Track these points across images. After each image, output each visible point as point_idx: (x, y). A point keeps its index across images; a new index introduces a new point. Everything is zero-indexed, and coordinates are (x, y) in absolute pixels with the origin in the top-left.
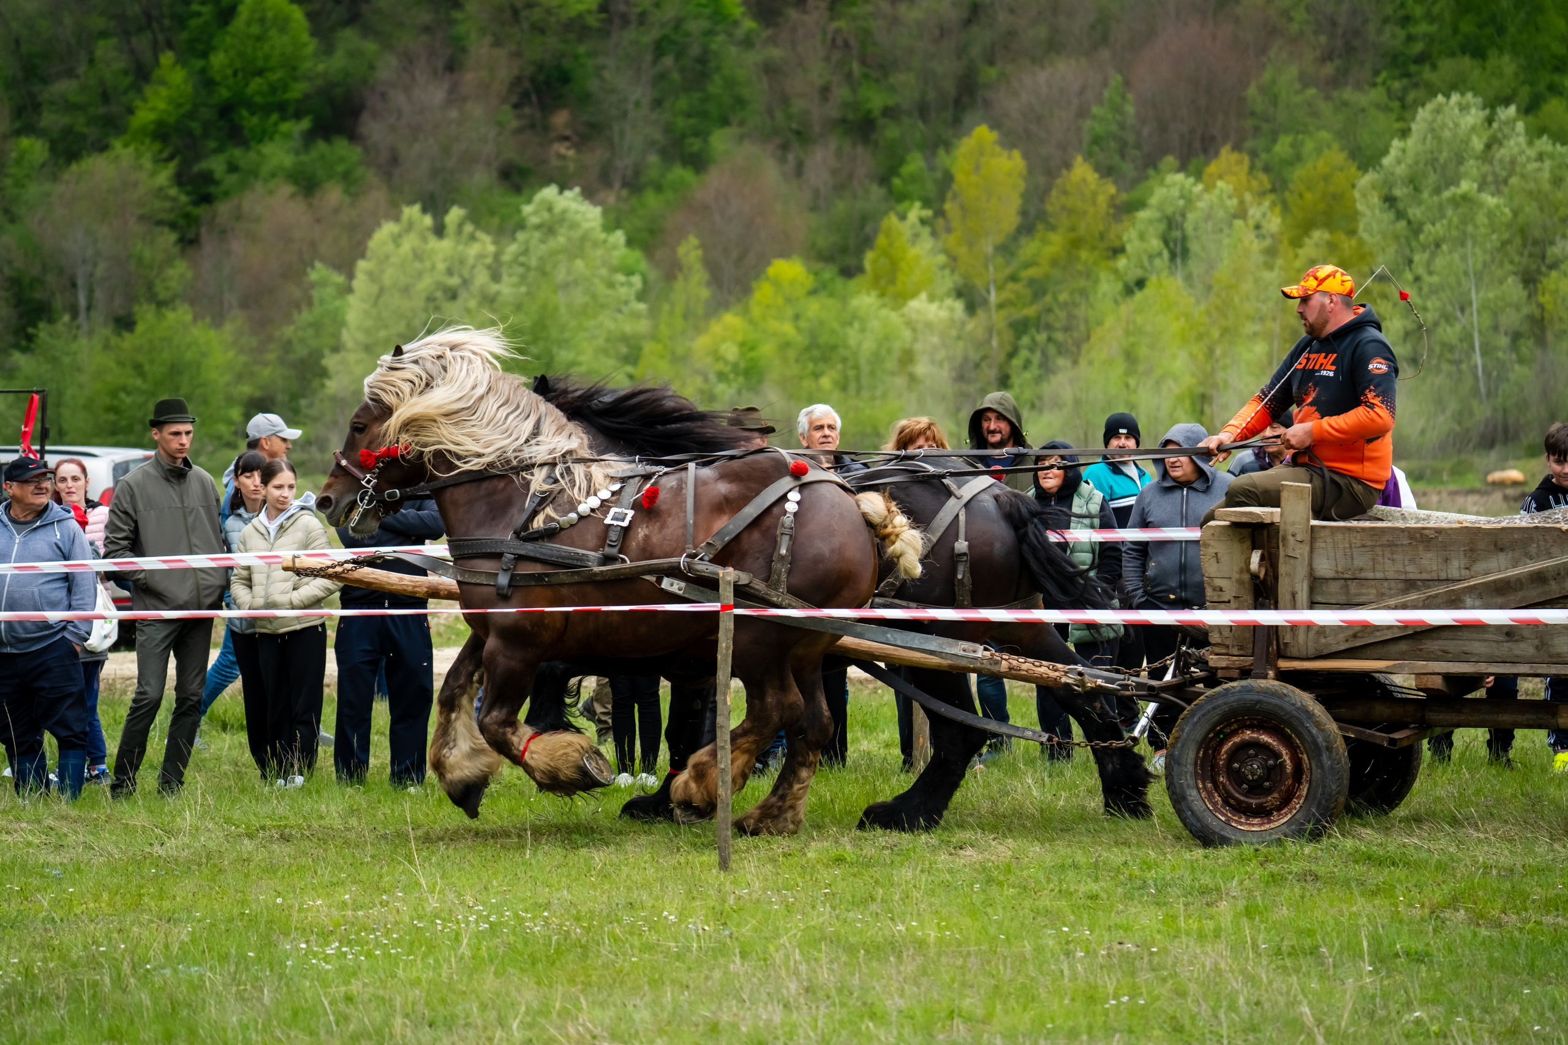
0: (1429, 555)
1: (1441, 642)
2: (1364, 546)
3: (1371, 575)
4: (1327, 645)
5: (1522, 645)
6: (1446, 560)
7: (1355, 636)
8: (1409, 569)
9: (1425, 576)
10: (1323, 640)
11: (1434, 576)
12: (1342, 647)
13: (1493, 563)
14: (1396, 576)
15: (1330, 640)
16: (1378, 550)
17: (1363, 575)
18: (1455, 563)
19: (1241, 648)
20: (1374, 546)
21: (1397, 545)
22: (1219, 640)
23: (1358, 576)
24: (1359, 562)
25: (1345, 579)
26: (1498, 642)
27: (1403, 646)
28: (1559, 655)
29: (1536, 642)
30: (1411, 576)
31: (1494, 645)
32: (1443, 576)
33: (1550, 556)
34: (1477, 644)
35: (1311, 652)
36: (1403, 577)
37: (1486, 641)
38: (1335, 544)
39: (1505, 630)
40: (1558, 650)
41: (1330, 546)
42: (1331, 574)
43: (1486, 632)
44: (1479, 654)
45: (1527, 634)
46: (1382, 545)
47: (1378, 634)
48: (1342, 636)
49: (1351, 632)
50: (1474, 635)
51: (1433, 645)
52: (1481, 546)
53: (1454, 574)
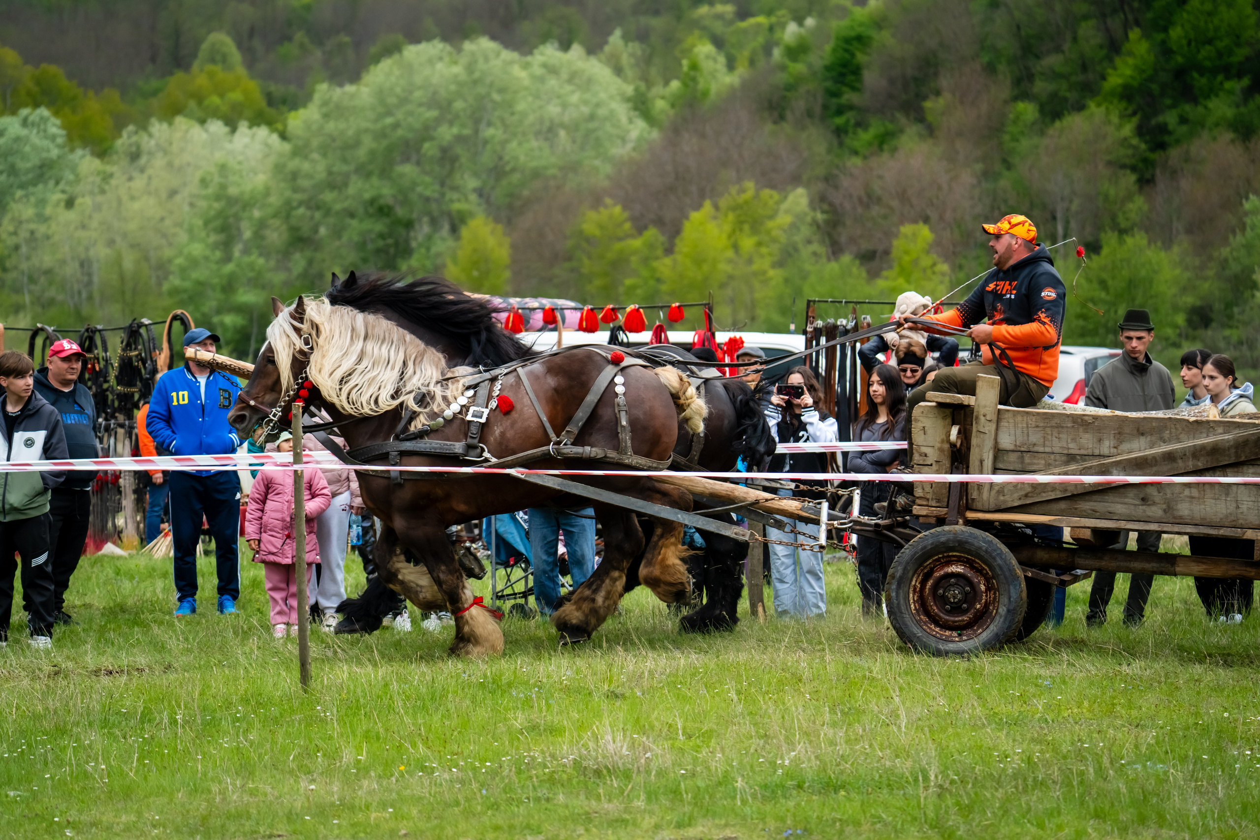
1: (1092, 503)
2: (1037, 427)
4: (1005, 502)
5: (1154, 508)
6: (1100, 440)
7: (1026, 496)
8: (1071, 446)
9: (1083, 452)
10: (1002, 498)
11: (1090, 452)
12: (1016, 504)
13: (1135, 445)
14: (1061, 451)
15: (1007, 498)
16: (1048, 430)
17: (1036, 449)
18: (1106, 443)
19: (938, 501)
20: (1045, 427)
21: (1063, 427)
22: (921, 494)
23: (1032, 449)
24: (1033, 438)
26: (1135, 505)
27: (1063, 505)
28: (1181, 517)
29: (1164, 506)
31: (1132, 507)
32: (1097, 452)
33: (1179, 440)
34: (1119, 506)
35: (992, 507)
36: (1066, 452)
37: (1125, 504)
38: (1015, 423)
39: (1141, 496)
40: (1181, 513)
41: (1012, 425)
42: (1011, 447)
43: (1126, 497)
44: (1120, 514)
45: (1157, 499)
46: (1052, 427)
47: (1044, 495)
48: (1016, 495)
49: (1023, 493)
50: (1117, 499)
51: (1086, 505)
52: (1127, 430)
53: (1105, 451)
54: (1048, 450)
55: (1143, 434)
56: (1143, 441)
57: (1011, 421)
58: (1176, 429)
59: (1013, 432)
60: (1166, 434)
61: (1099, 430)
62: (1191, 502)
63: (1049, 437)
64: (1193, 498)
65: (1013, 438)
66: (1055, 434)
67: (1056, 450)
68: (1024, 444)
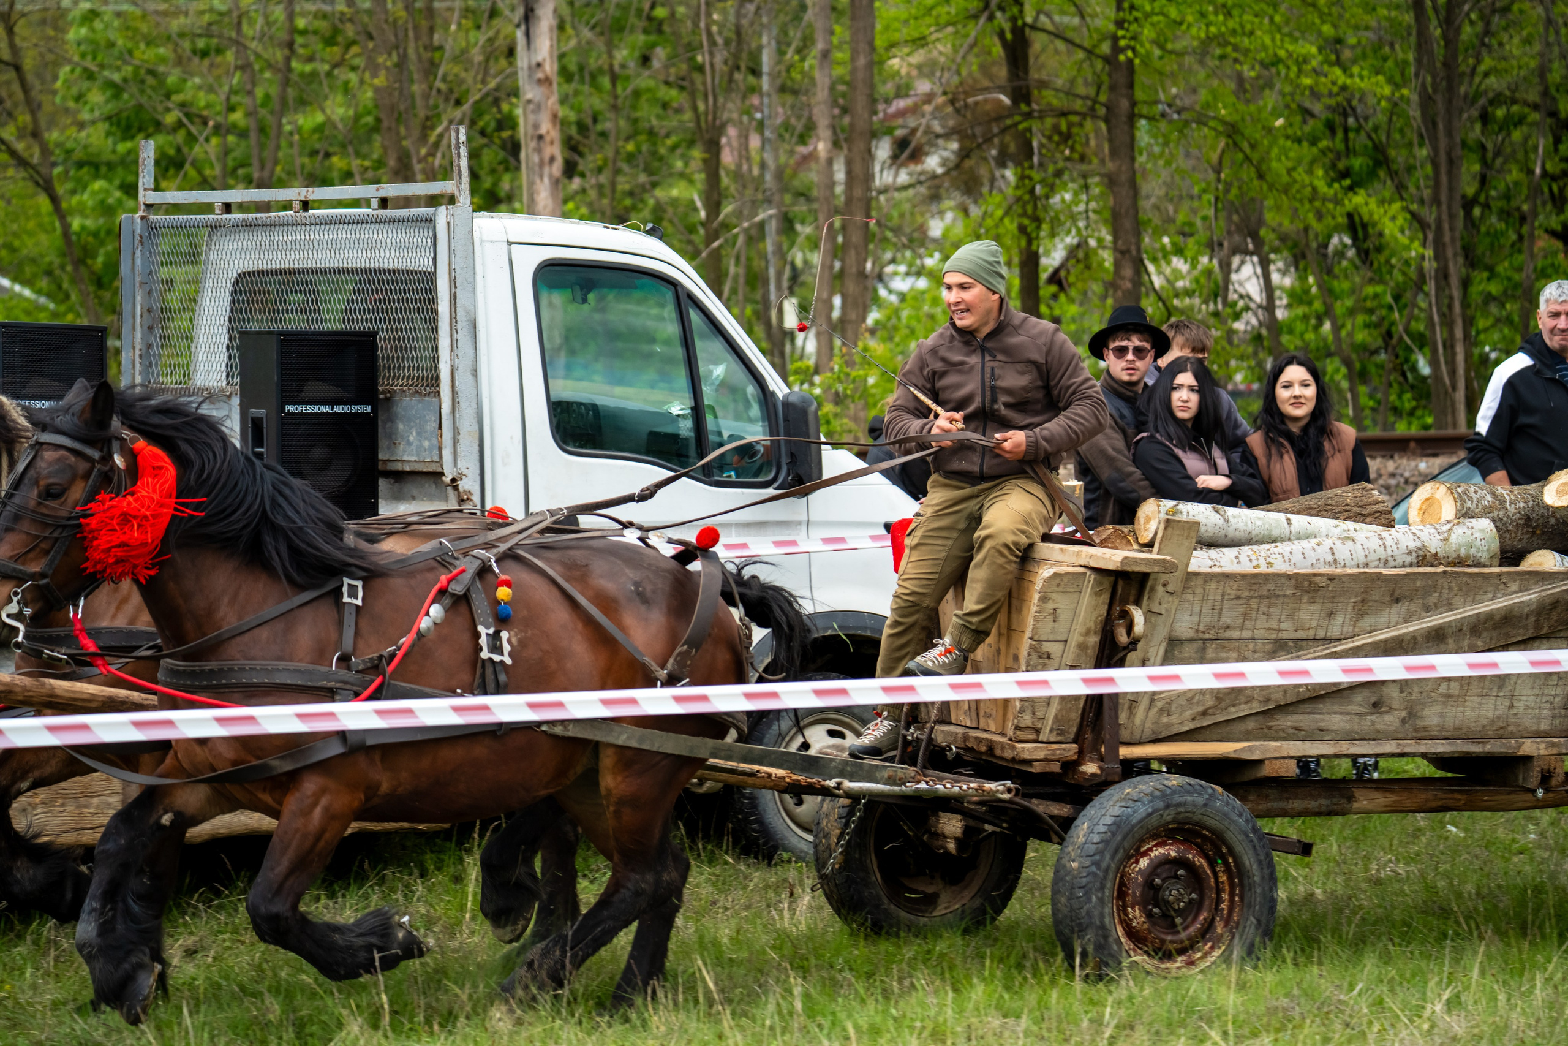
0: (1312, 608)
1: (1295, 717)
2: (1238, 598)
3: (1235, 634)
4: (1169, 725)
5: (1388, 718)
6: (1331, 614)
7: (1204, 713)
8: (1284, 626)
9: (1301, 635)
10: (1165, 720)
11: (1311, 634)
12: (1186, 728)
13: (1383, 618)
14: (1266, 636)
15: (1174, 719)
16: (1254, 603)
17: (1229, 634)
18: (1339, 618)
19: (1061, 733)
20: (1249, 598)
21: (1277, 596)
22: (1029, 723)
23: (1221, 636)
24: (1226, 619)
25: (1204, 640)
26: (1361, 715)
27: (1251, 724)
28: (1425, 729)
29: (1404, 714)
30: (1284, 635)
31: (1356, 719)
32: (1321, 634)
33: (1450, 607)
34: (1337, 718)
35: (1148, 734)
36: (1274, 636)
37: (1348, 713)
38: (1205, 594)
39: (1373, 699)
40: (1426, 723)
41: (1198, 597)
42: (1190, 634)
43: (1350, 703)
44: (1335, 731)
45: (1396, 704)
46: (1260, 597)
47: (1233, 709)
48: (1188, 714)
49: (1200, 709)
50: (1336, 708)
51: (1286, 721)
52: (1375, 595)
53: (1335, 631)
54: (1246, 634)
55: (1397, 601)
56: (1397, 611)
57: (1199, 590)
58: (1450, 588)
59: (1197, 609)
60: (1433, 599)
61: (1333, 598)
62: (1445, 703)
63: (1253, 614)
64: (1449, 696)
65: (1196, 619)
66: (1264, 608)
67: (1259, 634)
68: (1210, 628)
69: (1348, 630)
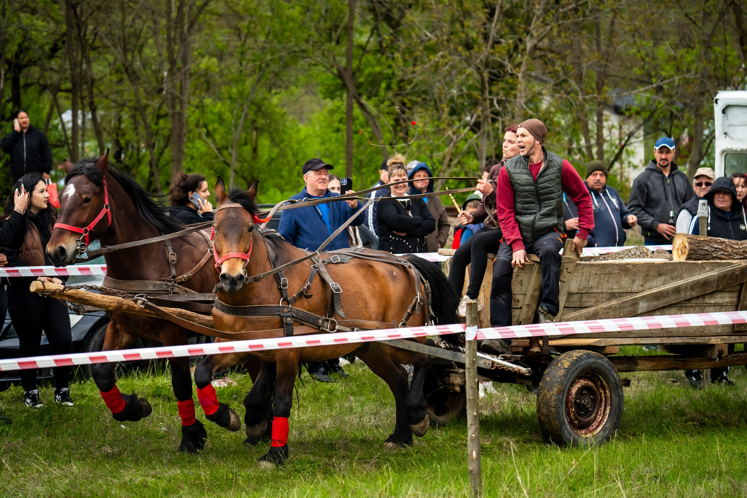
0: (626, 279)
2: (596, 274)
3: (594, 291)
6: (633, 281)
8: (614, 287)
9: (621, 290)
11: (625, 290)
13: (654, 283)
16: (602, 277)
18: (637, 283)
23: (589, 291)
24: (591, 284)
25: (582, 293)
28: (671, 332)
30: (614, 291)
32: (629, 290)
33: (682, 278)
36: (610, 291)
52: (652, 273)
53: (635, 289)
54: (599, 291)
55: (661, 275)
56: (661, 279)
57: (580, 271)
58: (682, 270)
59: (579, 280)
60: (675, 275)
61: (634, 274)
63: (602, 281)
65: (579, 284)
66: (606, 279)
67: (604, 290)
68: (584, 288)
69: (640, 288)
